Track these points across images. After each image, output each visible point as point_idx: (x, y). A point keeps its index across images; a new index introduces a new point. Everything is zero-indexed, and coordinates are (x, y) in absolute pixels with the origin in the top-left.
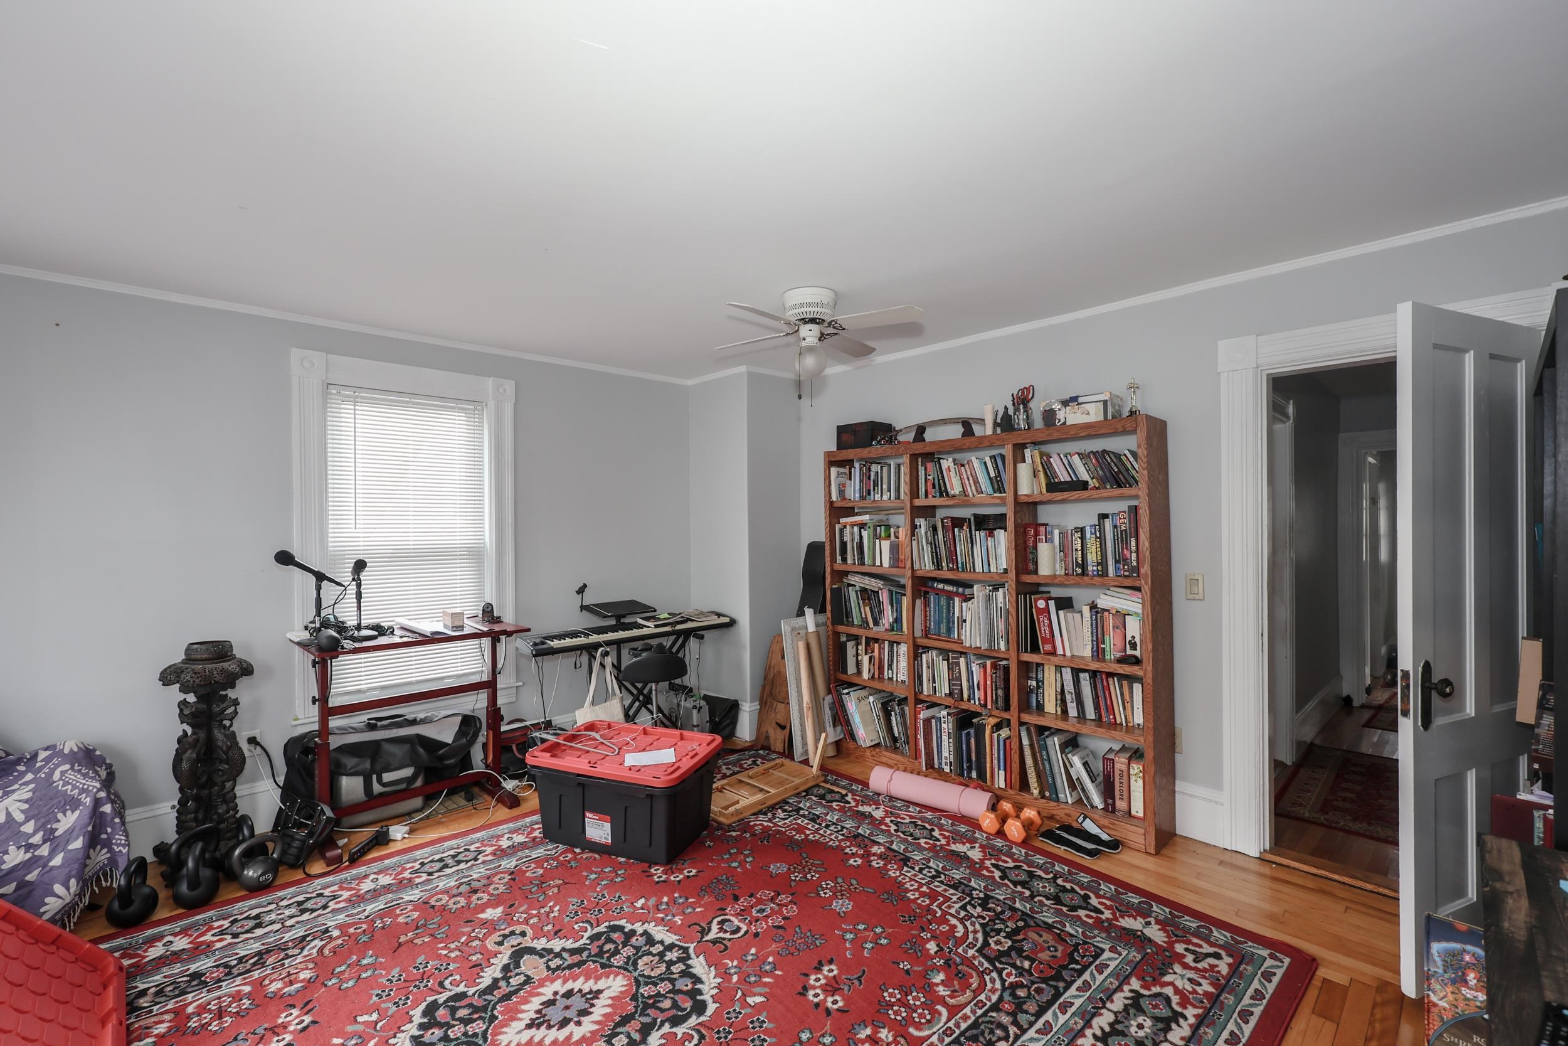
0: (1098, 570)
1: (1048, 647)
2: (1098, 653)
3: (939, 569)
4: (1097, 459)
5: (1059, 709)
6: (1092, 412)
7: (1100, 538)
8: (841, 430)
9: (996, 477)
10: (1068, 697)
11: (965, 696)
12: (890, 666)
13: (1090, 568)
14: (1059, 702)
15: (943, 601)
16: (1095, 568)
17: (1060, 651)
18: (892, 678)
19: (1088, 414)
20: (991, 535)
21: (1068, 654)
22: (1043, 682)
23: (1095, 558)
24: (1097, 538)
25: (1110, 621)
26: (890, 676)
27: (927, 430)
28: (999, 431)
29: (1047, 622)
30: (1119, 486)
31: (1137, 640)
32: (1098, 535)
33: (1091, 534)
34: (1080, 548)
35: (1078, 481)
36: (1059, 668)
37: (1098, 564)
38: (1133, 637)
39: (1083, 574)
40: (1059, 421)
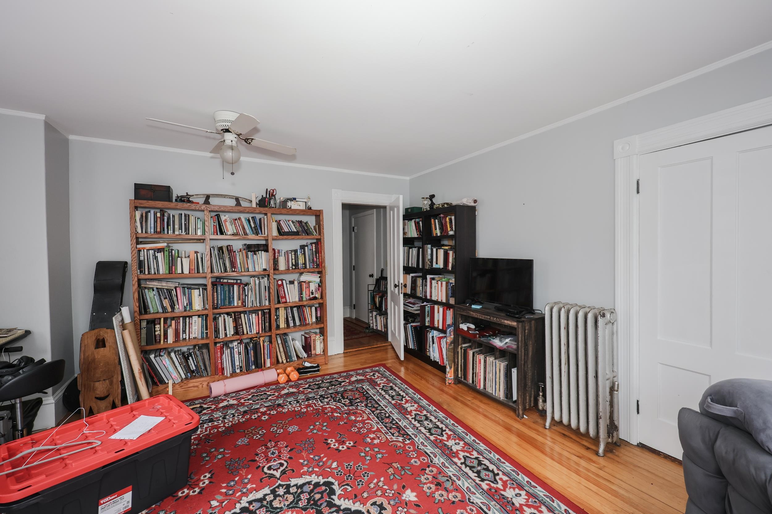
0: (303, 267)
1: (284, 300)
2: (301, 299)
3: (226, 272)
4: (299, 224)
5: (286, 325)
6: (301, 205)
7: (304, 254)
8: (138, 187)
9: (255, 227)
10: (290, 319)
11: (245, 332)
12: (184, 332)
13: (300, 266)
14: (286, 322)
15: (226, 288)
16: (302, 266)
17: (288, 301)
18: (185, 338)
19: (300, 206)
20: (255, 254)
21: (291, 301)
22: (279, 316)
23: (301, 262)
24: (302, 254)
25: (304, 285)
26: (184, 337)
27: (211, 198)
28: (258, 206)
29: (282, 290)
30: (308, 235)
31: (314, 291)
32: (303, 253)
33: (300, 252)
34: (294, 258)
35: (292, 231)
36: (286, 308)
37: (303, 264)
38: (312, 290)
39: (305, 268)
40: (288, 206)
